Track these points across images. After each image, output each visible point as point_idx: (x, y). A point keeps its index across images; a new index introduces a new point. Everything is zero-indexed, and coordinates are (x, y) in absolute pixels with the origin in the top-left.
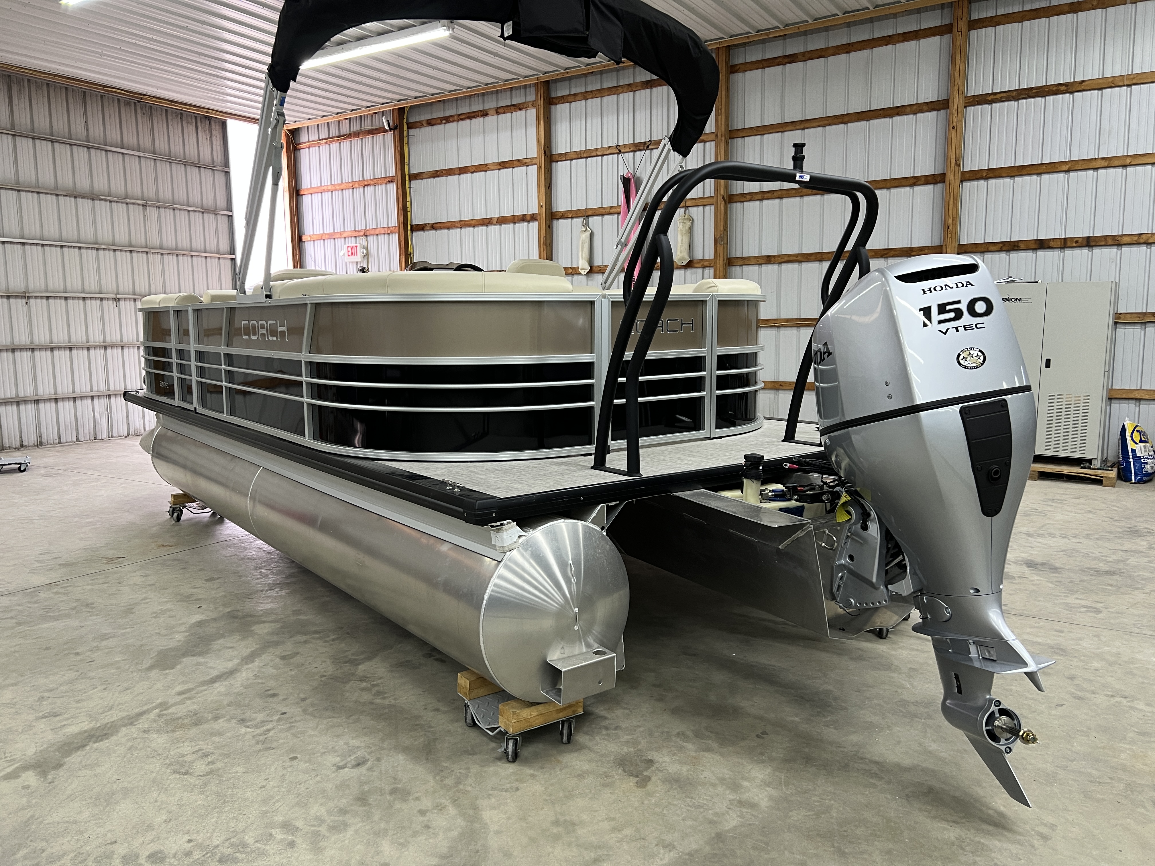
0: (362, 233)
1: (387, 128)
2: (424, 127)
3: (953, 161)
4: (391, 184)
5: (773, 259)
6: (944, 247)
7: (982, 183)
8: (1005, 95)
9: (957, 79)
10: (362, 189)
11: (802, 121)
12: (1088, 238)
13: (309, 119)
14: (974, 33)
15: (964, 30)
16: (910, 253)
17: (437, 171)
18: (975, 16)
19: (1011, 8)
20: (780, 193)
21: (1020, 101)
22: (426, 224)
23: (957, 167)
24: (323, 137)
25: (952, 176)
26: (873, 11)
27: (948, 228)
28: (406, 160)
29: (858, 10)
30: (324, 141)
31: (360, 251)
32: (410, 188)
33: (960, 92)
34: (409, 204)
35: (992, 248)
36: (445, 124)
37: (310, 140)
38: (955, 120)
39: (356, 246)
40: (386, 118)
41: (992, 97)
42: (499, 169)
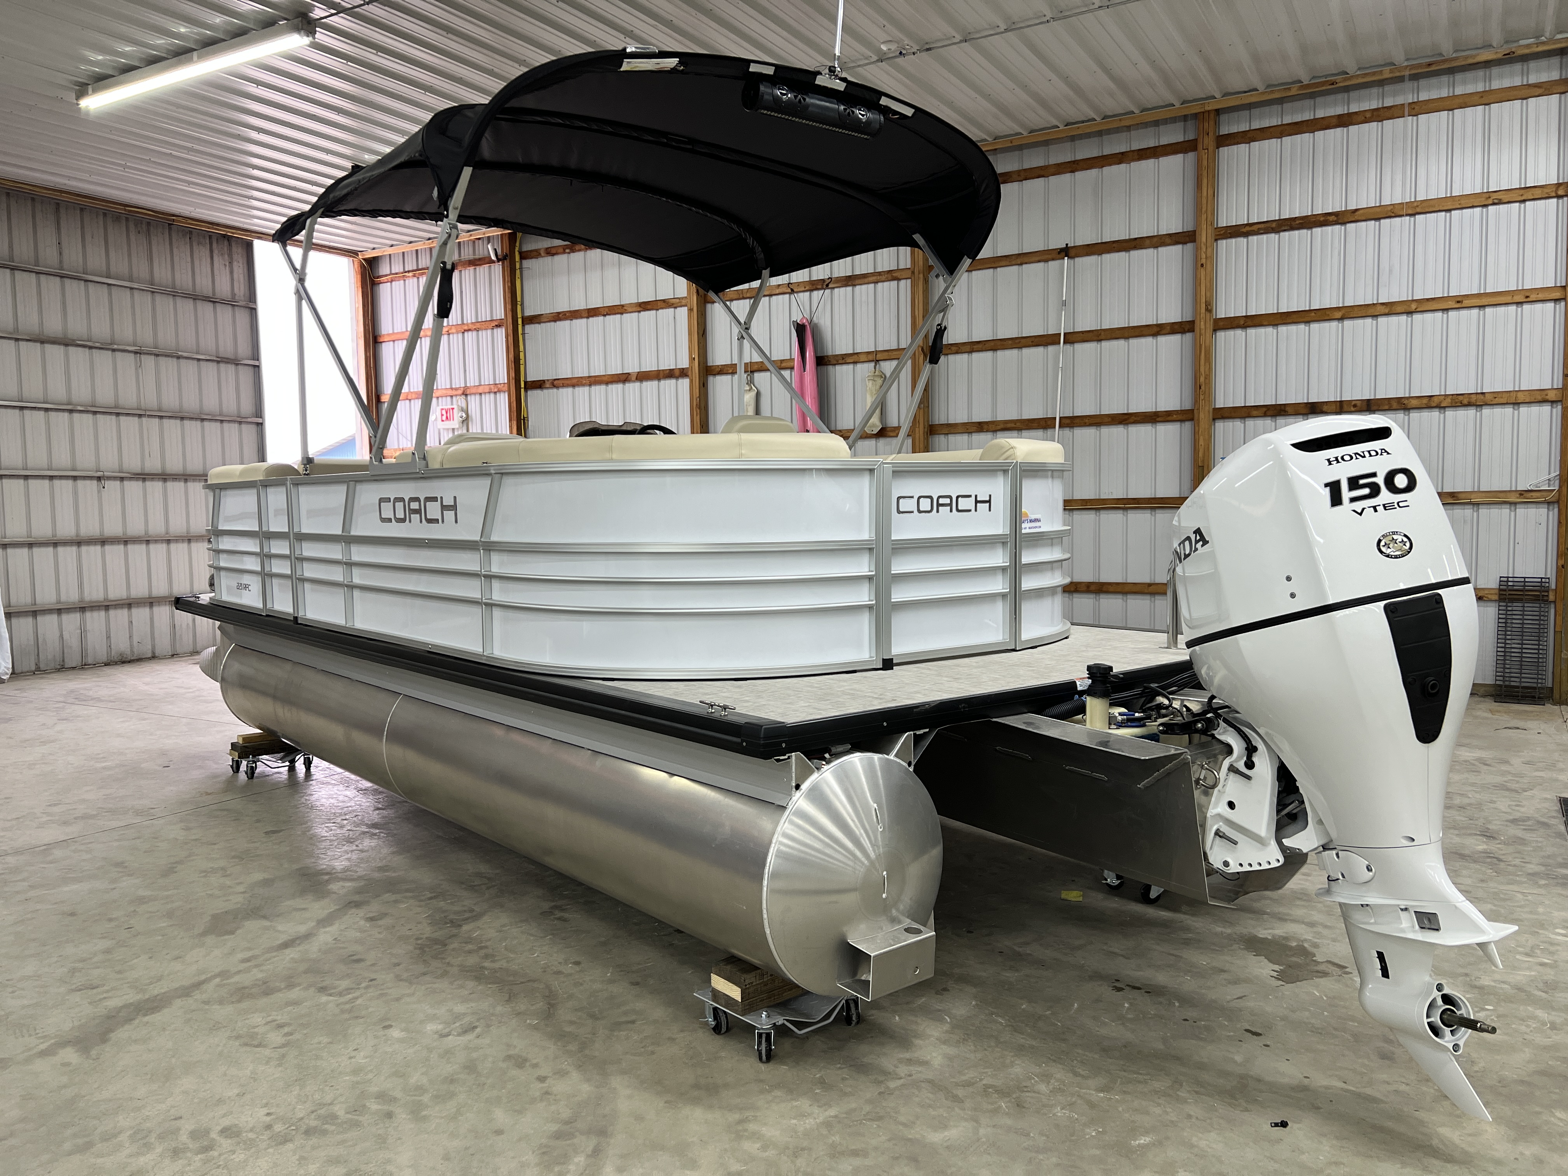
0: (460, 392)
1: (493, 258)
2: (543, 257)
3: (1203, 306)
4: (499, 330)
5: (985, 427)
6: (1195, 411)
7: (1239, 332)
8: (1262, 226)
9: (1204, 206)
10: (460, 335)
11: (1019, 255)
12: (1369, 400)
13: (392, 246)
14: (1224, 151)
15: (1211, 149)
16: (1155, 419)
17: (559, 313)
18: (1224, 130)
19: (1267, 121)
20: (992, 344)
21: (1282, 234)
22: (544, 381)
23: (1208, 314)
24: (411, 269)
25: (1202, 323)
26: (1101, 123)
27: (1200, 388)
28: (519, 299)
29: (1083, 122)
30: (411, 274)
31: (458, 415)
32: (523, 334)
33: (1209, 223)
34: (522, 355)
35: (1255, 413)
36: (569, 253)
37: (393, 272)
38: (1204, 256)
39: (453, 409)
40: (493, 245)
41: (1248, 229)
42: (639, 312)
